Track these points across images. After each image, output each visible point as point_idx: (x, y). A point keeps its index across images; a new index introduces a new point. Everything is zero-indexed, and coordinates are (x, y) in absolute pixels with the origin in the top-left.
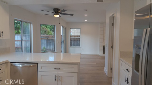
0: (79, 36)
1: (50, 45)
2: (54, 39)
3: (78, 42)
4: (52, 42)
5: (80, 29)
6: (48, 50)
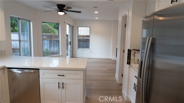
0: (89, 36)
1: (54, 47)
2: (58, 40)
3: (87, 43)
4: (56, 43)
5: (90, 27)
6: (51, 52)
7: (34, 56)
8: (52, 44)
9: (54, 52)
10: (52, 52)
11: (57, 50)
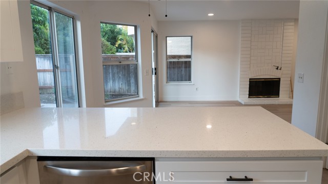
0: (189, 57)
1: (114, 81)
2: (136, 63)
3: (182, 70)
4: (118, 73)
5: (191, 37)
6: (108, 91)
7: (88, 106)
8: (109, 76)
9: (114, 92)
10: (110, 92)
11: (119, 88)
